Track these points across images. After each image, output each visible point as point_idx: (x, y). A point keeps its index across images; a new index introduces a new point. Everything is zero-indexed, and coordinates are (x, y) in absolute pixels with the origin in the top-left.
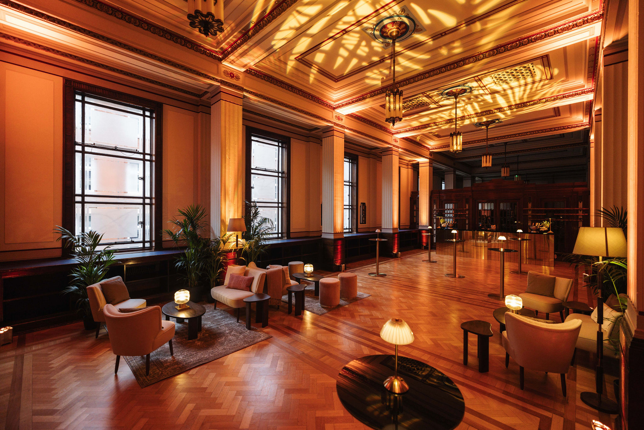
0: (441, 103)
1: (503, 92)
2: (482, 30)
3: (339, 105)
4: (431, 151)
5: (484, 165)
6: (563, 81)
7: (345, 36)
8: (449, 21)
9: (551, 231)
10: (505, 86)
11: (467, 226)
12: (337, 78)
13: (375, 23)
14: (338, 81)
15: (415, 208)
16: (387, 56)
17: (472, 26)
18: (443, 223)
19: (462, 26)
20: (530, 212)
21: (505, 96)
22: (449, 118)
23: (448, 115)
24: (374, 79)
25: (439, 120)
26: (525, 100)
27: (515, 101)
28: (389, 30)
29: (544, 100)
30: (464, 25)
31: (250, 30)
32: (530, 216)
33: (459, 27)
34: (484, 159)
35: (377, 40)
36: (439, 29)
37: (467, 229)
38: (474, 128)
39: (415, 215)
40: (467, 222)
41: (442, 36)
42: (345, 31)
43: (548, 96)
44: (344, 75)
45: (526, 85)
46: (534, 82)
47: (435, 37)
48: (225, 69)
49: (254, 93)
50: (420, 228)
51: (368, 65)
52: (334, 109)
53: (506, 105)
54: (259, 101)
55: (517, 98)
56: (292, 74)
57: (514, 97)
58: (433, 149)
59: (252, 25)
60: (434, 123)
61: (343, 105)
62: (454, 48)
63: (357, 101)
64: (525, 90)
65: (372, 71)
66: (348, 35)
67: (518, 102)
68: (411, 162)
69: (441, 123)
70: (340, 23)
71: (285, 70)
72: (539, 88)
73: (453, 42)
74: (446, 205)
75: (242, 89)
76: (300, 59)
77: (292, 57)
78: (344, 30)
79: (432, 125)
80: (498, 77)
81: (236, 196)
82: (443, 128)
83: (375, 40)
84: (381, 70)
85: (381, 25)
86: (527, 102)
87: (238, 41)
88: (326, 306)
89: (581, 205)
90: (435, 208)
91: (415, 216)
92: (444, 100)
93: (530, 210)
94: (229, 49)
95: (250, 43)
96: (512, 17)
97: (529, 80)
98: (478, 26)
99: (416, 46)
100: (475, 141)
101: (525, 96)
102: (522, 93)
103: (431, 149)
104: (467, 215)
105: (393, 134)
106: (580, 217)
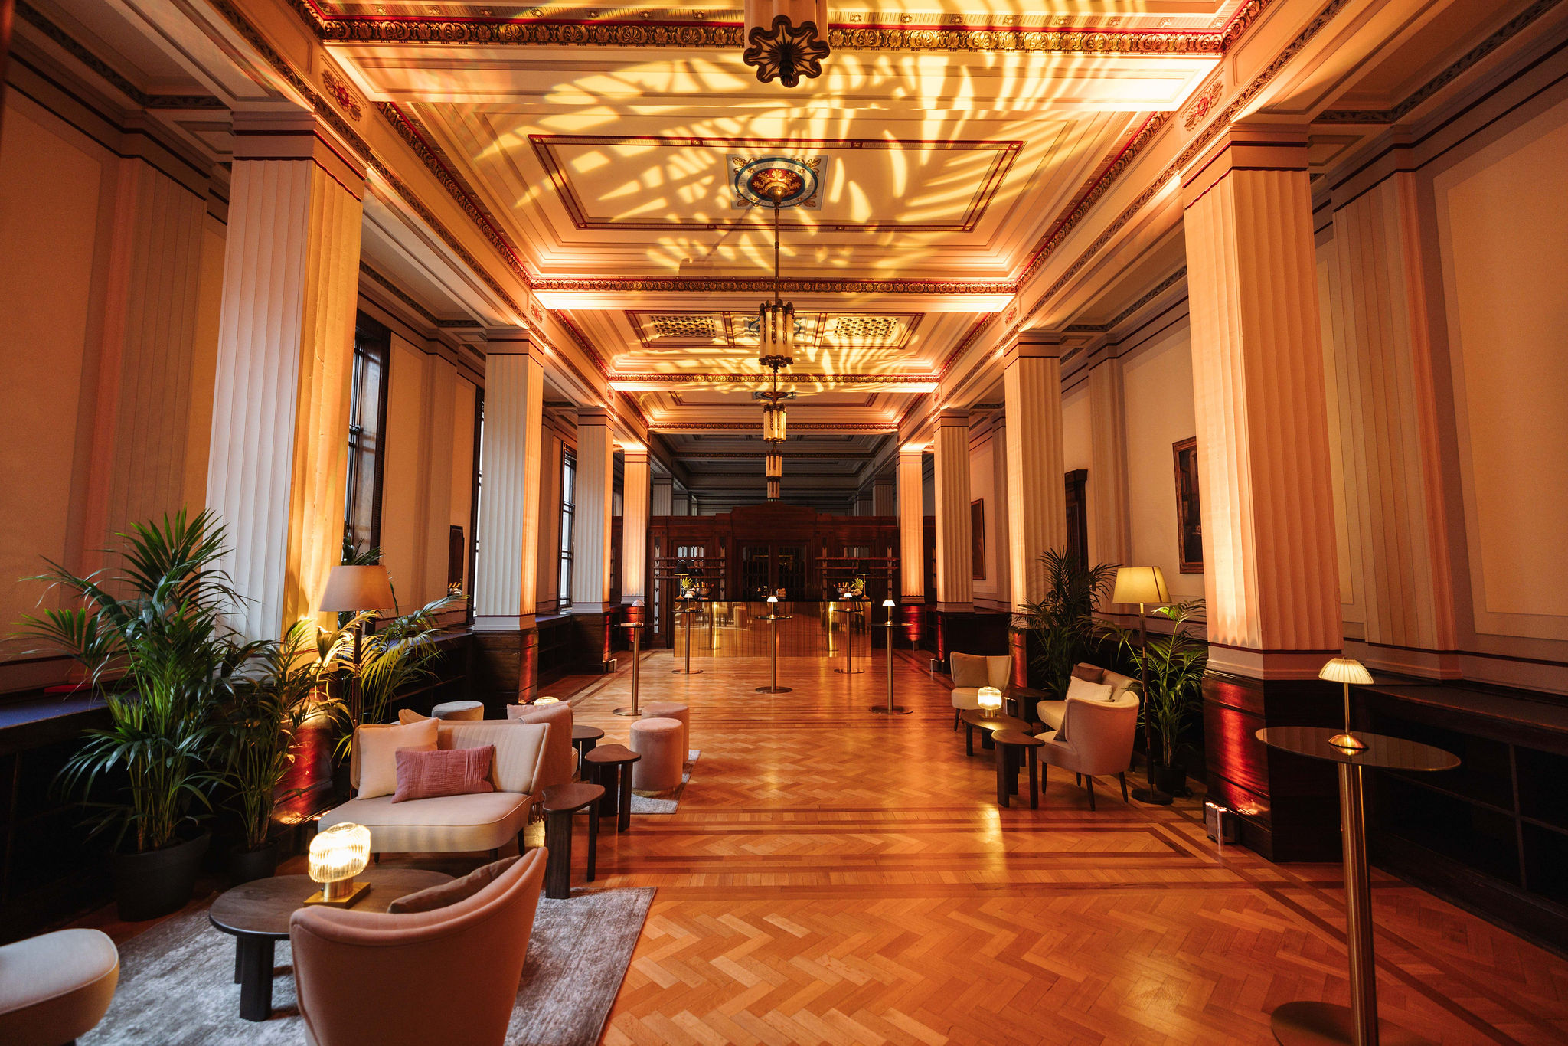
0: (738, 340)
1: (836, 349)
2: (890, 247)
3: (549, 282)
4: (653, 429)
5: (769, 472)
6: (912, 356)
7: (687, 151)
8: (861, 211)
9: (865, 596)
10: (845, 341)
11: (723, 593)
12: (587, 221)
13: (758, 157)
14: (586, 228)
16: (727, 222)
17: (883, 234)
18: (688, 588)
19: (871, 228)
20: (825, 565)
21: (835, 356)
22: (735, 372)
23: (735, 366)
24: (669, 255)
25: (718, 372)
26: (859, 372)
27: (845, 368)
28: (771, 181)
29: (882, 378)
30: (874, 228)
31: (511, 21)
32: (825, 572)
33: (867, 228)
34: (769, 461)
35: (733, 186)
36: (839, 218)
37: (722, 598)
38: (749, 400)
40: (723, 585)
41: (837, 230)
42: (699, 142)
43: (888, 372)
44: (611, 221)
45: (871, 347)
46: (881, 347)
47: (825, 227)
48: (327, 68)
49: (391, 176)
50: (624, 601)
51: (678, 222)
52: (532, 286)
53: (832, 372)
55: (848, 365)
56: (489, 166)
57: (846, 361)
58: (657, 426)
59: (527, 15)
60: (705, 375)
61: (560, 286)
62: (838, 256)
63: (605, 287)
64: (864, 356)
65: (675, 238)
66: (695, 151)
67: (850, 372)
69: (717, 377)
70: (707, 123)
71: (480, 149)
72: (882, 358)
73: (843, 246)
74: (680, 549)
75: (364, 151)
76: (542, 142)
77: (526, 131)
78: (701, 139)
79: (700, 378)
80: (847, 323)
82: (718, 388)
83: (730, 184)
84: (695, 242)
85: (766, 165)
86: (860, 376)
87: (442, 22)
89: (890, 552)
90: (658, 555)
92: (746, 335)
93: (825, 561)
94: (384, 25)
95: (492, 52)
96: (932, 246)
97: (878, 341)
98: (888, 238)
99: (790, 227)
100: (739, 424)
101: (860, 365)
102: (859, 358)
103: (652, 427)
104: (722, 572)
105: (608, 378)
106: (890, 572)
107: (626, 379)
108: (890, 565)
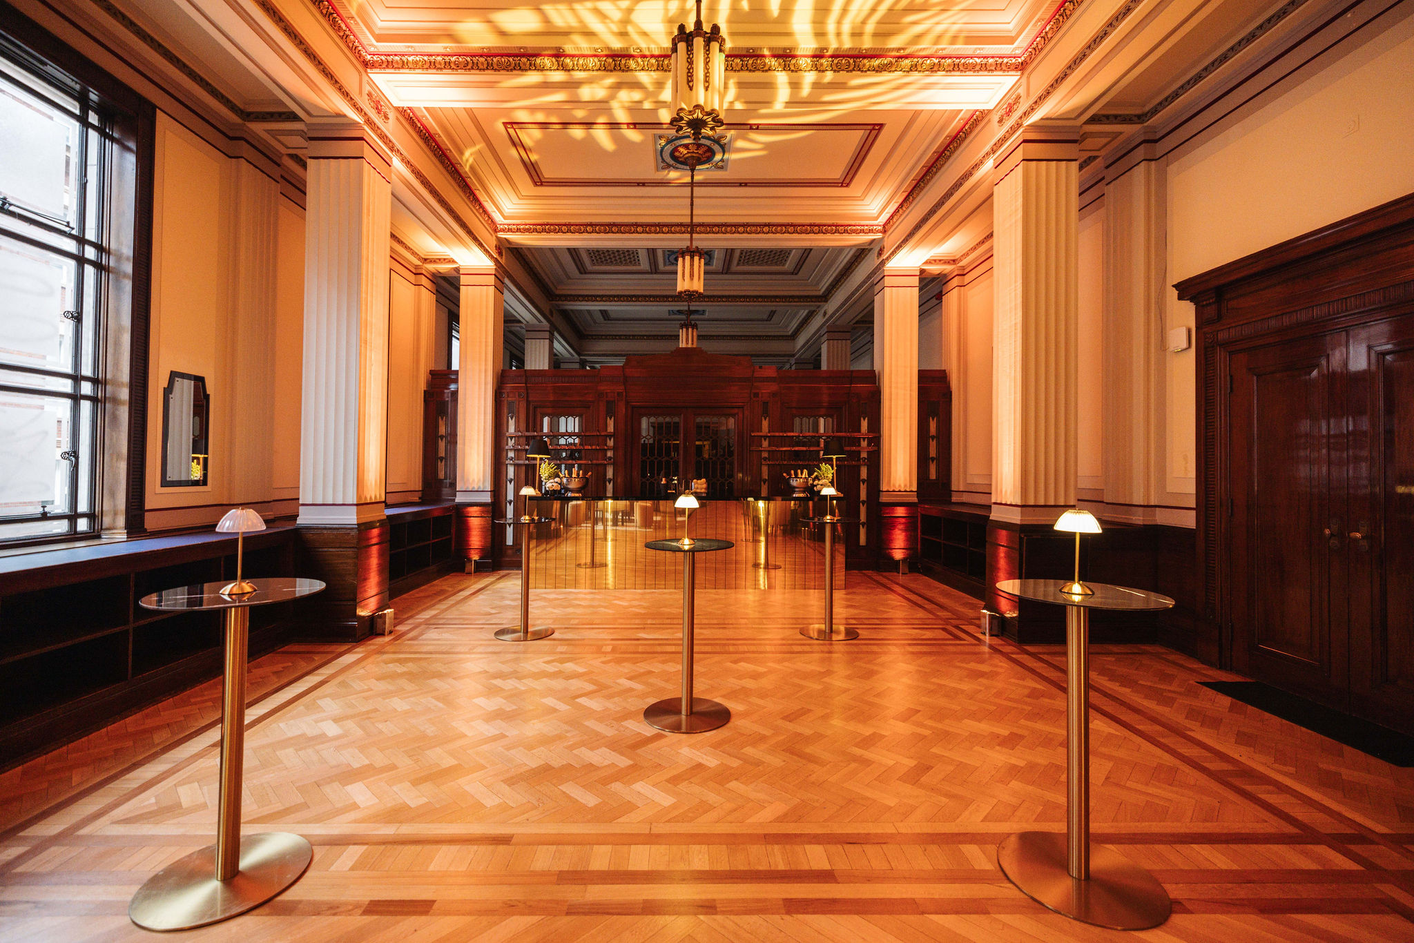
4: (502, 235)
11: (610, 487)
15: (442, 430)
18: (550, 477)
20: (765, 444)
22: (617, 44)
23: (615, 28)
25: (579, 43)
26: (867, 43)
27: (838, 34)
29: (907, 62)
32: (765, 455)
37: (610, 493)
39: (442, 453)
40: (610, 474)
43: (926, 46)
50: (460, 498)
53: (812, 43)
55: (846, 28)
57: (844, 11)
58: (510, 230)
60: (558, 53)
67: (847, 44)
68: (431, 267)
69: (581, 61)
74: (546, 420)
79: (547, 62)
86: (865, 54)
89: (864, 424)
90: (512, 429)
91: (441, 459)
93: (765, 437)
101: (870, 27)
103: (503, 230)
104: (610, 454)
105: (366, 64)
106: (864, 455)
107: (403, 65)
108: (864, 444)
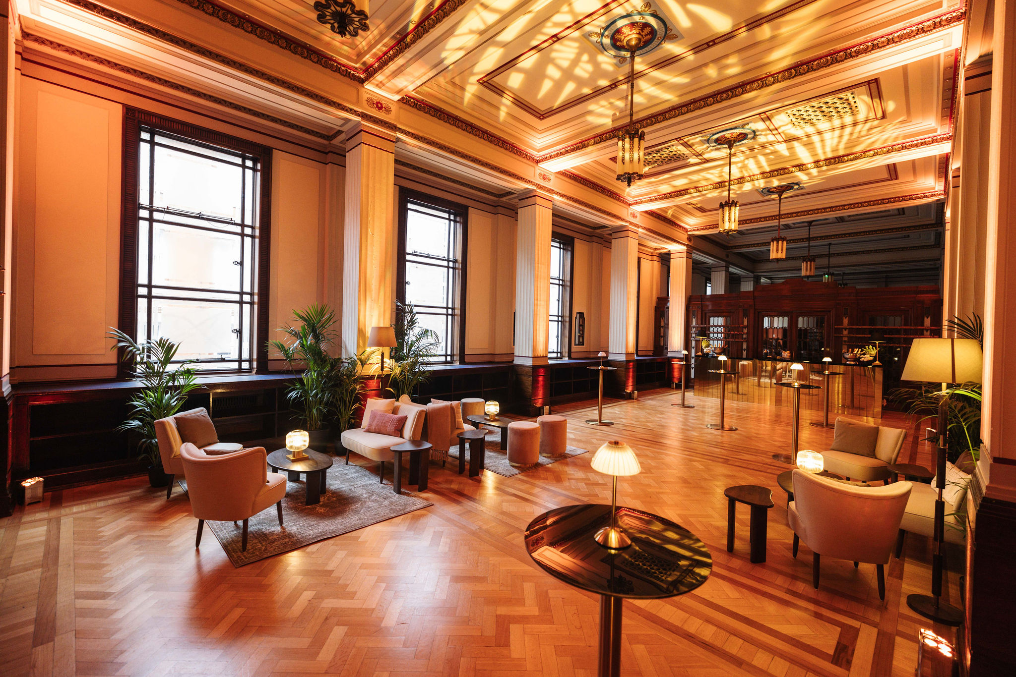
0: (706, 156)
1: (805, 139)
2: (773, 38)
3: (546, 156)
4: (689, 233)
5: (773, 255)
6: (902, 122)
7: (556, 46)
8: (720, 23)
9: (877, 363)
10: (810, 129)
11: (745, 353)
12: (542, 113)
13: (604, 25)
14: (544, 118)
15: (662, 324)
16: (621, 78)
17: (756, 30)
18: (706, 347)
19: (741, 31)
20: (845, 332)
21: (809, 145)
22: (719, 180)
23: (717, 175)
24: (601, 115)
25: (704, 183)
26: (841, 153)
27: (824, 153)
28: (625, 37)
29: (872, 152)
30: (744, 29)
31: (408, 34)
32: (846, 339)
33: (736, 33)
34: (773, 246)
35: (605, 53)
36: (704, 36)
37: (744, 356)
38: (760, 198)
39: (662, 334)
40: (745, 346)
41: (709, 46)
42: (556, 38)
43: (878, 145)
44: (554, 108)
45: (843, 127)
46: (855, 124)
47: (698, 48)
48: (368, 96)
49: (413, 134)
50: (669, 355)
51: (591, 92)
52: (537, 162)
53: (811, 160)
54: (420, 148)
55: (828, 149)
56: (473, 106)
57: (823, 146)
58: (694, 230)
59: (411, 27)
60: (696, 188)
61: (551, 157)
62: (727, 66)
63: (573, 150)
64: (841, 137)
65: (597, 103)
66: (561, 44)
67: (830, 155)
68: (658, 251)
69: (705, 188)
70: (549, 24)
71: (462, 98)
72: (863, 133)
73: (726, 56)
74: (712, 319)
75: (394, 128)
76: (485, 82)
77: (474, 79)
78: (555, 36)
79: (692, 191)
80: (798, 114)
81: (382, 293)
82: (709, 196)
83: (602, 53)
84: (612, 100)
85: (613, 29)
86: (844, 156)
87: (389, 51)
88: (517, 465)
89: (927, 321)
90: (694, 324)
91: (662, 337)
92: (712, 150)
93: (845, 329)
94: (376, 65)
95: (408, 54)
96: (820, 17)
97: (848, 119)
98: (766, 31)
99: (668, 62)
100: (761, 218)
101: (842, 146)
102: (836, 141)
103: (691, 231)
104: (744, 336)
105: (630, 205)
107: (641, 202)
